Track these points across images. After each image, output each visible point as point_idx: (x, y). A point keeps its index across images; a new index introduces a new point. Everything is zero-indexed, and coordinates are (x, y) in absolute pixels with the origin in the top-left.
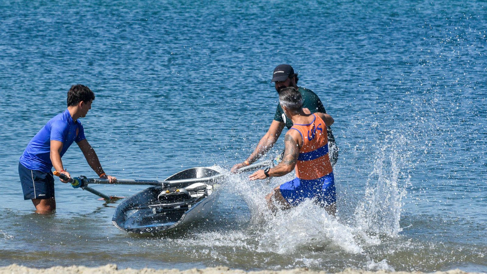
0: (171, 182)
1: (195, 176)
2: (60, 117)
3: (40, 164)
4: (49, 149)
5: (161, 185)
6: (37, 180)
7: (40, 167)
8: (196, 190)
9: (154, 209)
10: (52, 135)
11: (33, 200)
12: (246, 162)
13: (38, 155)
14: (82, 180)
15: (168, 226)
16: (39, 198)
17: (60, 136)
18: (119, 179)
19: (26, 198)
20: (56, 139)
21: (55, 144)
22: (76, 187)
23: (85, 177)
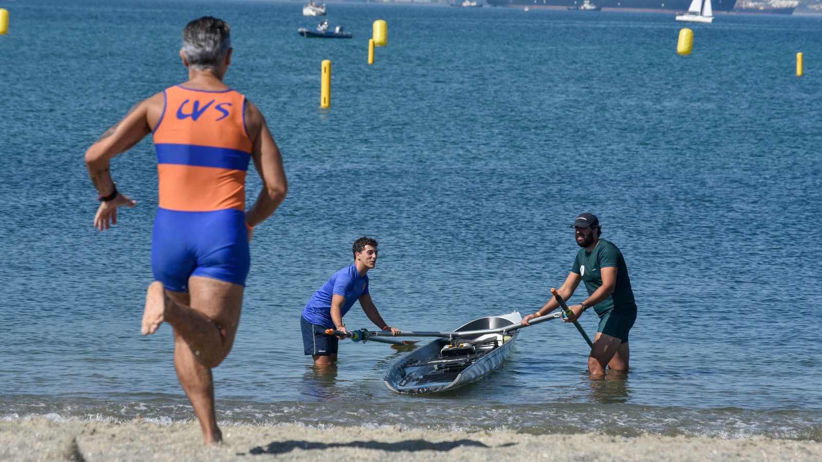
0: (460, 333)
1: (488, 328)
2: (345, 270)
3: (323, 318)
4: (330, 304)
5: (449, 337)
6: (317, 334)
7: (323, 321)
8: (486, 342)
9: (436, 366)
10: (335, 289)
11: (313, 356)
12: (538, 313)
13: (322, 309)
14: (363, 333)
15: (443, 386)
16: (318, 355)
17: (343, 289)
18: (403, 332)
19: (306, 354)
20: (339, 293)
21: (337, 299)
22: (356, 340)
23: (365, 330)
